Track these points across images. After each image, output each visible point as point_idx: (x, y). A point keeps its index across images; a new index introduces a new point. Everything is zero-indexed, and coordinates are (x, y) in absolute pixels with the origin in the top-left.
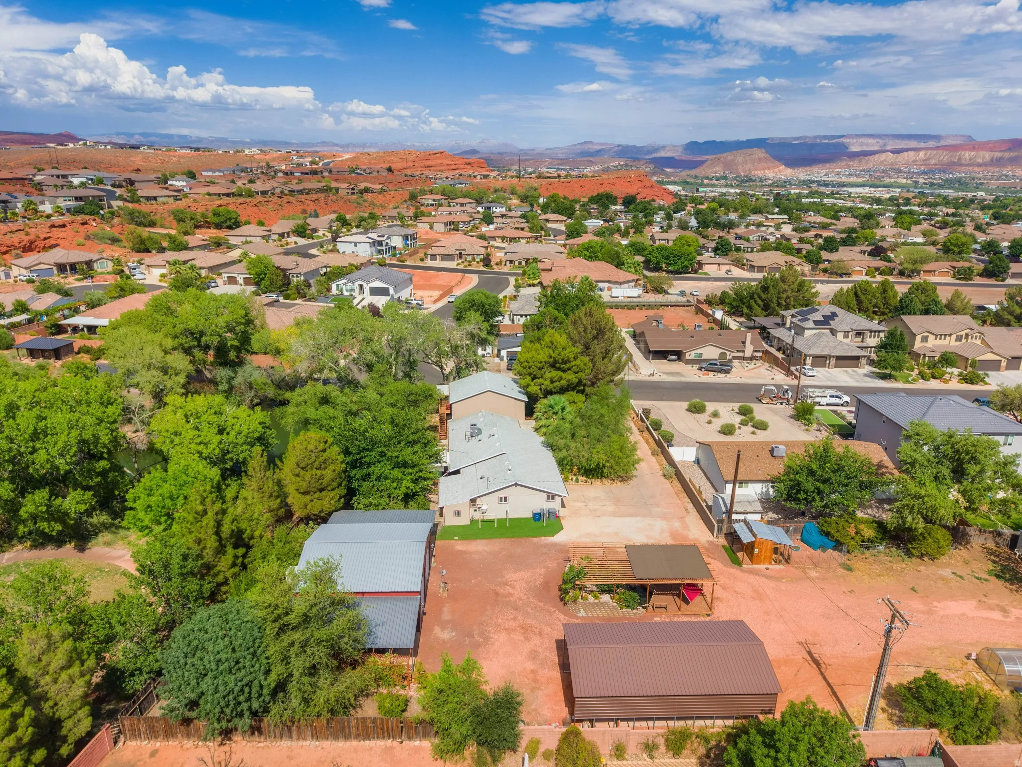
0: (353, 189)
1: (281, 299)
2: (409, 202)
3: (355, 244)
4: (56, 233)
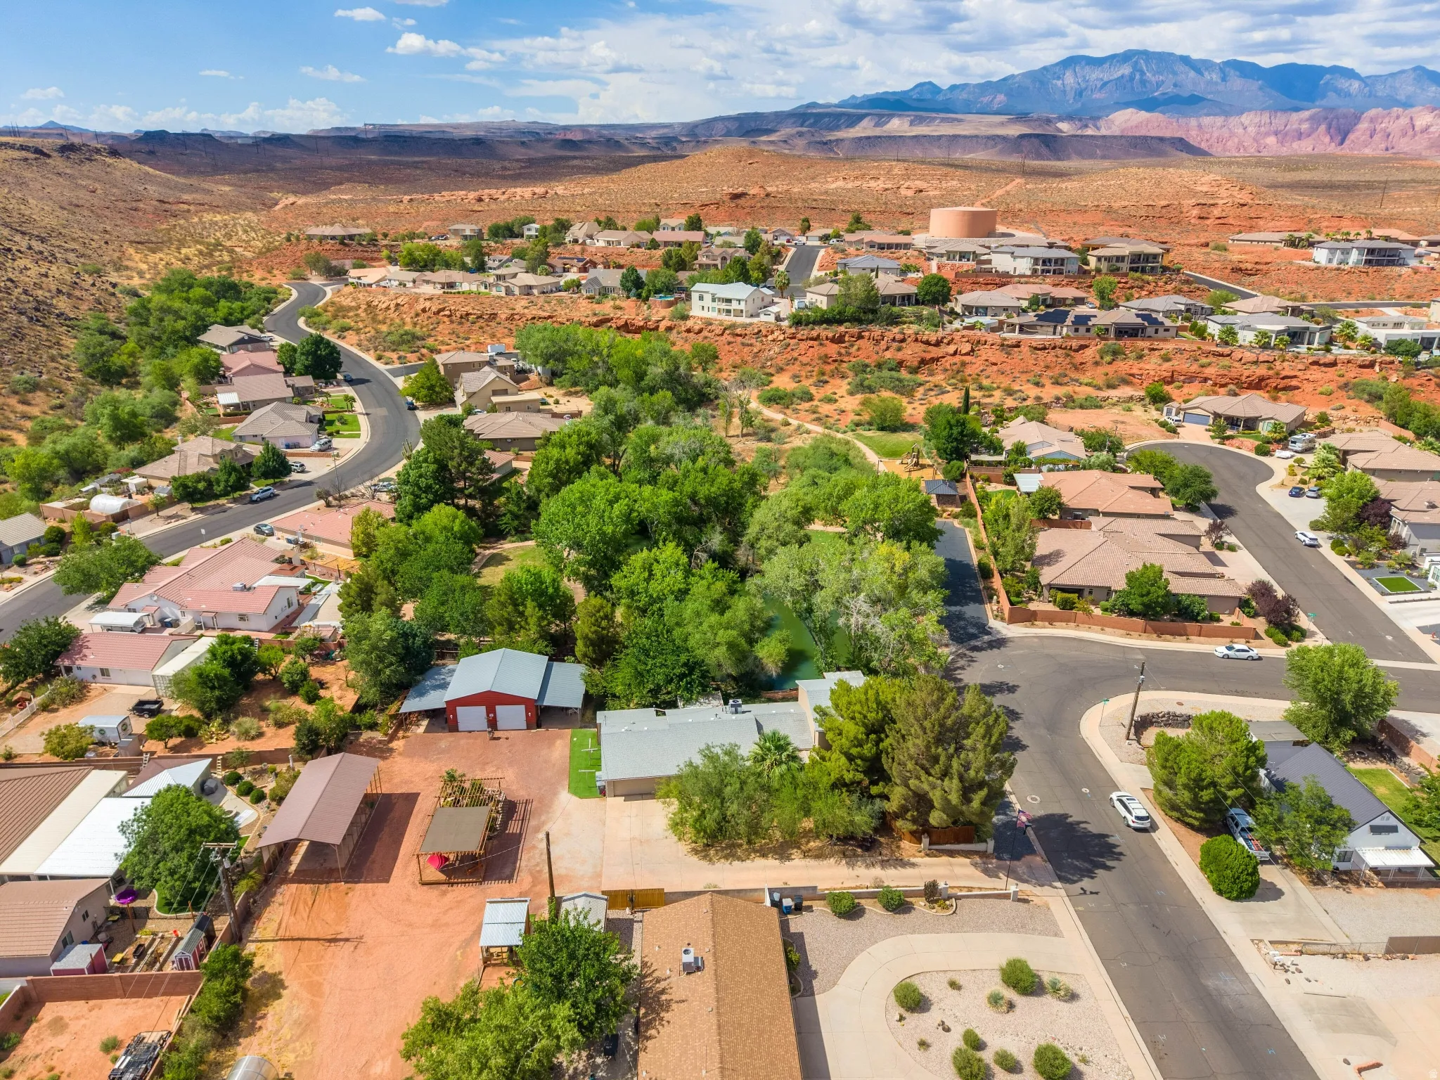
1: (1326, 550)
4: (1316, 373)
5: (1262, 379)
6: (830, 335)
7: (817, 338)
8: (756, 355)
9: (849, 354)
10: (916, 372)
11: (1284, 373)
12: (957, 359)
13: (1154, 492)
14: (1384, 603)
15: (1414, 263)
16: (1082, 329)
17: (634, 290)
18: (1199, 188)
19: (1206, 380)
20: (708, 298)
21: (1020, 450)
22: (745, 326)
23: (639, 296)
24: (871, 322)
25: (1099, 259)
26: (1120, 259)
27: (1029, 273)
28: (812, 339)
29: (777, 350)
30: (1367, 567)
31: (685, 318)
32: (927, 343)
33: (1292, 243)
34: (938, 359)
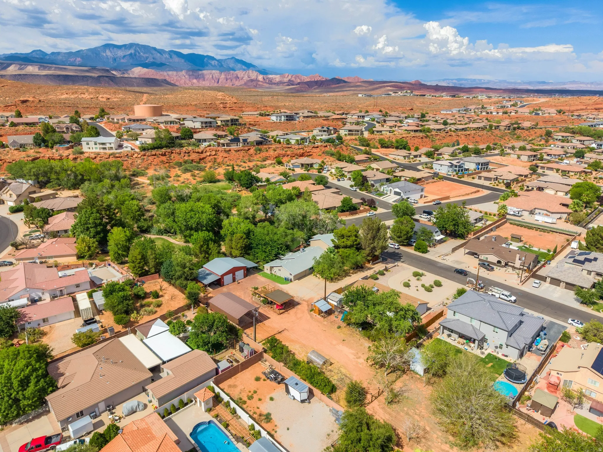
0: (509, 127)
1: (358, 190)
2: (544, 137)
3: (441, 165)
4: (315, 150)
5: (303, 153)
6: (161, 153)
7: (155, 155)
8: (131, 164)
9: (171, 159)
10: (199, 163)
11: (308, 151)
12: (212, 157)
13: (314, 184)
14: (381, 198)
15: (297, 119)
16: (246, 143)
17: (43, 144)
18: (218, 97)
19: (288, 156)
20: (92, 144)
21: (268, 180)
22: (120, 153)
23: (47, 146)
24: (173, 147)
25: (221, 121)
26: (228, 121)
27: (200, 127)
28: (153, 155)
29: (140, 161)
30: (370, 192)
31: (82, 153)
32: (198, 152)
33: (261, 115)
34: (205, 158)
